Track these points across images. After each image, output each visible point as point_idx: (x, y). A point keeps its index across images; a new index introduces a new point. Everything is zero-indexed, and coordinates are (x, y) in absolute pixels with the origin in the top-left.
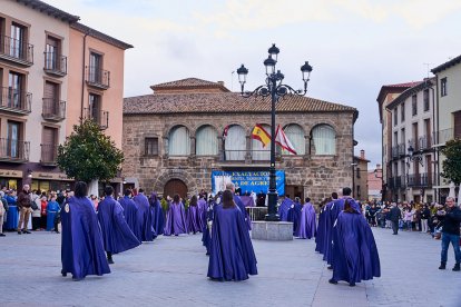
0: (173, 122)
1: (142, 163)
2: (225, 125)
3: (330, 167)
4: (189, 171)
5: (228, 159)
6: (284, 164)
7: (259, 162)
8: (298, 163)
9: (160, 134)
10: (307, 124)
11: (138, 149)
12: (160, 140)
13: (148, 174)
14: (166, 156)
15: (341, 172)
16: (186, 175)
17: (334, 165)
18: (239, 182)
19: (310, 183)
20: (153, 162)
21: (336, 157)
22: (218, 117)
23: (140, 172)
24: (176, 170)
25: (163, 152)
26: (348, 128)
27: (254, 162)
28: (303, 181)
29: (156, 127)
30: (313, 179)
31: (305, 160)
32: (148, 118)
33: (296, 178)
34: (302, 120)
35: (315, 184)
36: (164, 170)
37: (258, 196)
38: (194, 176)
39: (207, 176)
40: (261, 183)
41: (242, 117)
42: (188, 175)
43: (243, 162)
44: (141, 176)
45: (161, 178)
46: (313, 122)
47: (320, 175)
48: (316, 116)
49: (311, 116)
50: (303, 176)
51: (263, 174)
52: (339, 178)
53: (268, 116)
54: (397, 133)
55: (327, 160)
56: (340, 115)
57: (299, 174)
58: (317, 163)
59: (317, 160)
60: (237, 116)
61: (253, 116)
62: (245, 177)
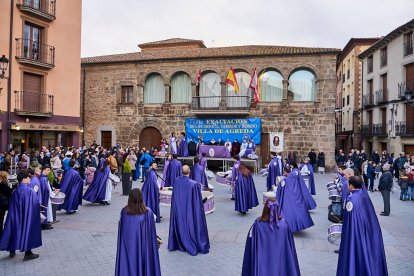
0: (148, 69)
1: (118, 111)
3: (310, 114)
4: (163, 119)
5: (202, 106)
6: (261, 111)
7: (233, 109)
8: (275, 110)
9: (136, 82)
10: (285, 69)
11: (114, 98)
12: (136, 88)
13: (124, 122)
14: (141, 104)
15: (323, 119)
16: (160, 123)
17: (315, 111)
18: (213, 130)
20: (129, 110)
21: (316, 104)
22: (191, 63)
23: (117, 119)
24: (150, 117)
25: (138, 100)
26: (331, 71)
27: (228, 109)
28: (281, 129)
29: (131, 75)
30: (292, 127)
31: (283, 106)
32: (124, 66)
34: (280, 63)
35: (293, 132)
36: (139, 119)
37: (233, 144)
38: (169, 124)
39: (181, 123)
40: (236, 131)
41: (217, 62)
42: (162, 123)
43: (218, 109)
44: (118, 124)
45: (136, 126)
46: (292, 66)
47: (299, 122)
48: (295, 59)
49: (290, 59)
50: (280, 123)
51: (238, 121)
52: (320, 125)
53: (244, 61)
54: (371, 81)
55: (307, 106)
56: (322, 57)
57: (276, 121)
58: (296, 110)
59: (296, 107)
60: (211, 62)
61: (228, 61)
62: (219, 125)
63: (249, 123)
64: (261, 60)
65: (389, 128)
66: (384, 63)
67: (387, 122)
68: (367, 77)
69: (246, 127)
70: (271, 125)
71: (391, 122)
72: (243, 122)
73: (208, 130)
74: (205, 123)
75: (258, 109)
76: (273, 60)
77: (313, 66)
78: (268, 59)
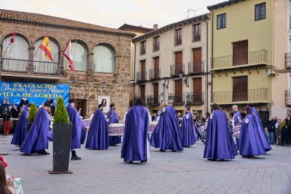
2: (6, 33)
3: (110, 83)
5: (6, 68)
6: (68, 78)
8: (81, 78)
15: (121, 88)
17: (114, 82)
18: (21, 93)
19: (93, 97)
21: (116, 75)
26: (127, 50)
28: (87, 95)
30: (96, 94)
31: (88, 75)
33: (80, 92)
34: (87, 37)
35: (96, 99)
40: (46, 96)
41: (26, 26)
43: (26, 73)
46: (96, 41)
47: (102, 90)
48: (100, 35)
49: (95, 34)
50: (86, 90)
51: (47, 86)
52: (118, 94)
53: (54, 30)
54: (143, 62)
55: (107, 77)
56: (121, 38)
57: (82, 88)
58: (98, 79)
59: (99, 77)
60: (20, 26)
61: (38, 27)
62: (28, 89)
63: (59, 88)
64: (70, 32)
65: (161, 98)
66: (156, 48)
67: (159, 94)
68: (139, 57)
69: (54, 93)
70: (78, 91)
71: (163, 94)
72: (53, 88)
73: (15, 93)
74: (12, 87)
75: (66, 76)
76: (81, 33)
77: (114, 44)
78: (76, 32)
